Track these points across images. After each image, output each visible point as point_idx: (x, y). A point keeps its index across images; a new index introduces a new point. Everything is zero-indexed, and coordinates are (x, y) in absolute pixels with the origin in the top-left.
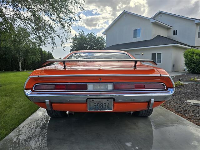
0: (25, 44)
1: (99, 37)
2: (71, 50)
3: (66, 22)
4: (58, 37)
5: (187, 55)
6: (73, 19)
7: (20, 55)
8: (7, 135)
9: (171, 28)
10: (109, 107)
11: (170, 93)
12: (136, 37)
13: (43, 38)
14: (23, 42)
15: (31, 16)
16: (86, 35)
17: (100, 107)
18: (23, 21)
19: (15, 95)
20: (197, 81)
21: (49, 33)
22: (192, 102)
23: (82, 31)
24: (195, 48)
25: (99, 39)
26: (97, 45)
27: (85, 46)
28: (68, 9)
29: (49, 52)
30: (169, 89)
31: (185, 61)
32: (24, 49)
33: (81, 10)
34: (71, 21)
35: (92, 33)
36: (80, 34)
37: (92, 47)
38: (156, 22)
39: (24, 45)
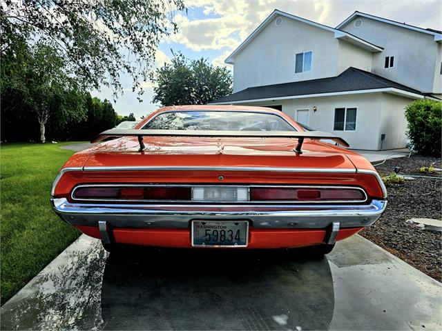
0: (54, 83)
1: (218, 70)
2: (155, 99)
3: (144, 36)
4: (126, 70)
5: (414, 114)
6: (161, 30)
7: (41, 106)
8: (14, 292)
9: (381, 52)
10: (239, 239)
11: (376, 209)
12: (301, 71)
13: (92, 71)
14: (47, 79)
15: (66, 22)
16: (188, 64)
17: (219, 237)
18: (48, 31)
19: (31, 199)
20: (434, 173)
21: (105, 60)
22: (423, 222)
23: (181, 55)
24: (432, 99)
25: (218, 73)
26: (212, 87)
27: (186, 88)
28: (149, 6)
29: (106, 100)
30: (374, 201)
31: (409, 127)
32: (51, 94)
33: (179, 8)
34: (155, 34)
35: (202, 60)
36: (175, 62)
37: (201, 90)
38: (346, 37)
39: (50, 84)
